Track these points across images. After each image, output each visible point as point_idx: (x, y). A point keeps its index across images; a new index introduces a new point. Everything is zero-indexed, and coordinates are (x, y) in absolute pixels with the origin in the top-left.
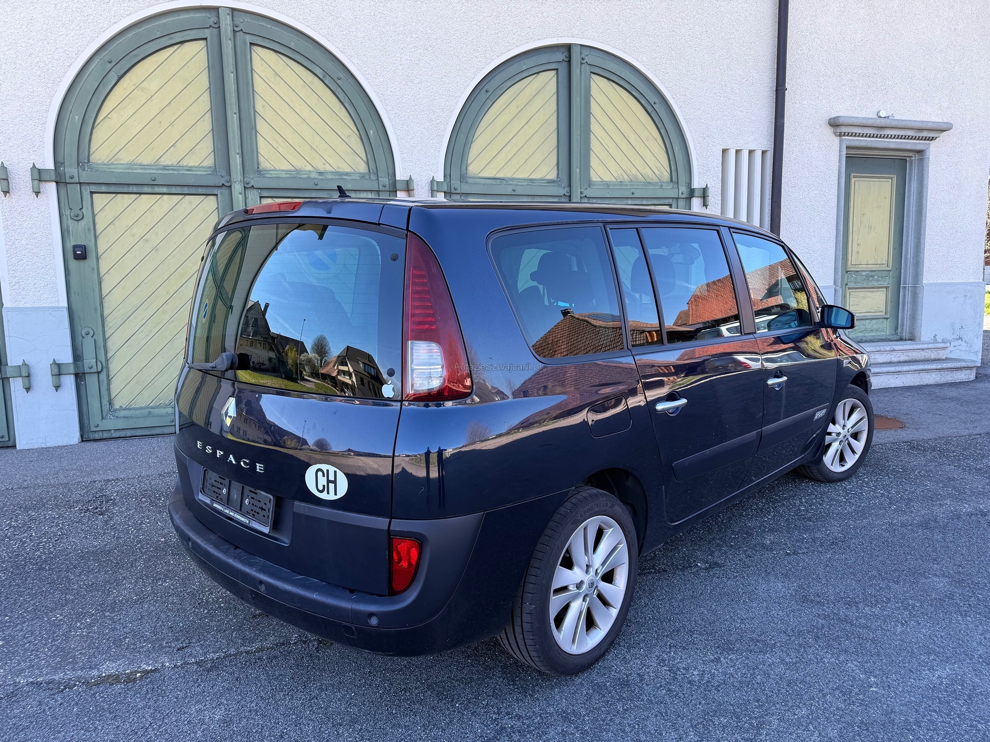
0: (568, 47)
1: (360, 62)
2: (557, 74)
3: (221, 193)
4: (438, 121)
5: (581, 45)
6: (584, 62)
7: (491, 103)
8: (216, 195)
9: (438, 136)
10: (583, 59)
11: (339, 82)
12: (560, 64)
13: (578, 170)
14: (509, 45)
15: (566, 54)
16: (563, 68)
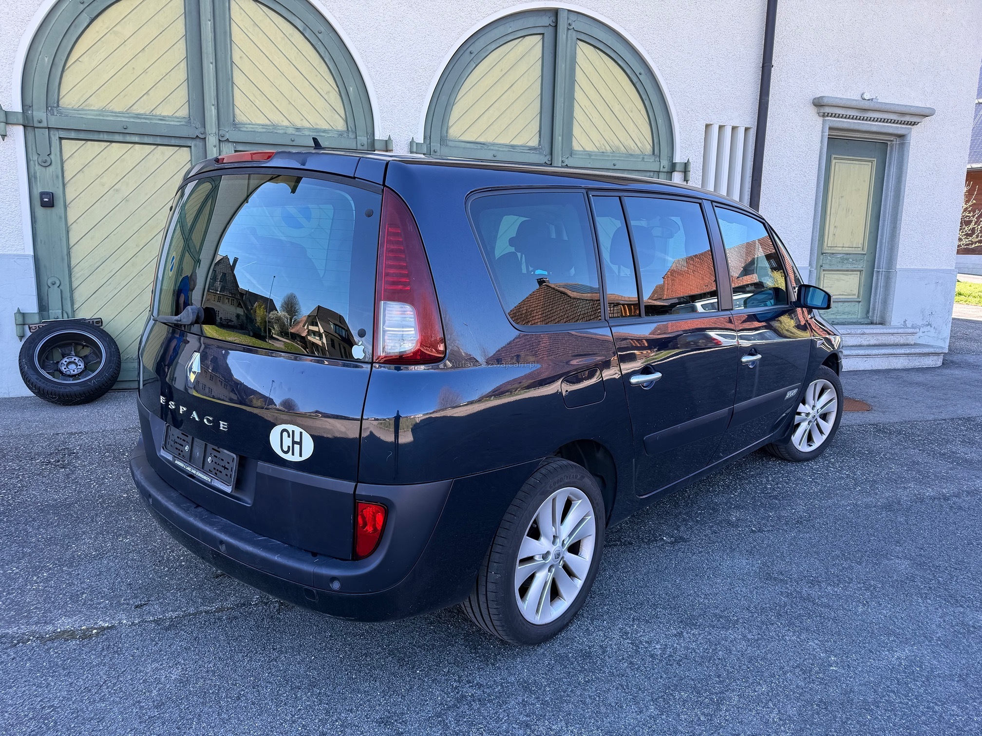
0: (556, 12)
1: (342, 16)
2: (543, 38)
3: (195, 145)
4: (420, 81)
5: (569, 11)
6: (571, 27)
7: (475, 65)
8: (190, 147)
9: (419, 96)
10: (570, 25)
11: (320, 36)
12: (546, 28)
13: (560, 138)
14: (495, 6)
15: (553, 18)
16: (549, 32)
